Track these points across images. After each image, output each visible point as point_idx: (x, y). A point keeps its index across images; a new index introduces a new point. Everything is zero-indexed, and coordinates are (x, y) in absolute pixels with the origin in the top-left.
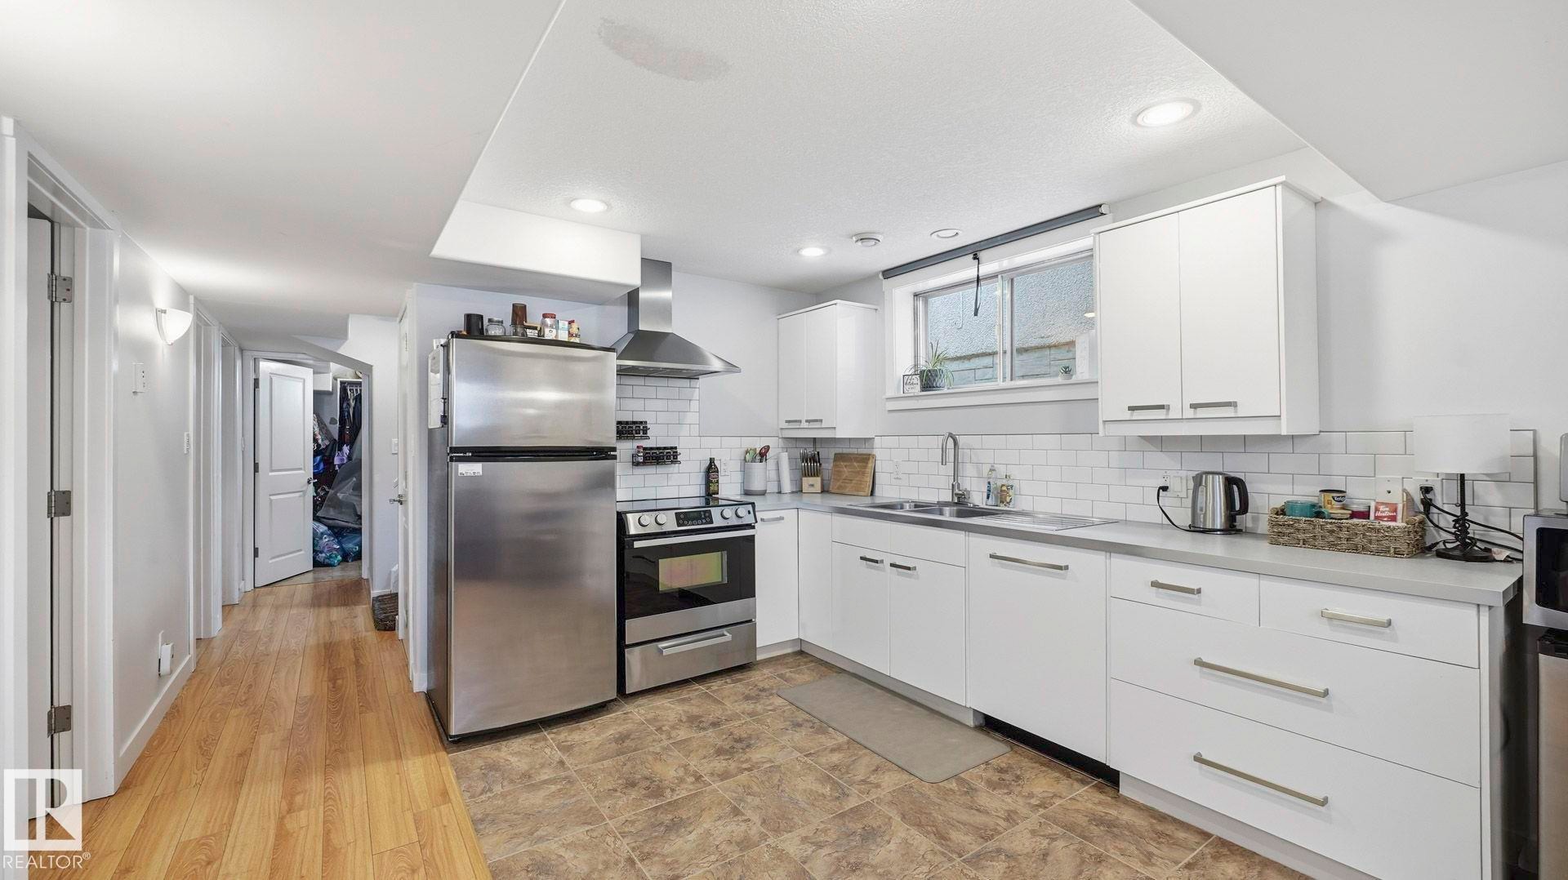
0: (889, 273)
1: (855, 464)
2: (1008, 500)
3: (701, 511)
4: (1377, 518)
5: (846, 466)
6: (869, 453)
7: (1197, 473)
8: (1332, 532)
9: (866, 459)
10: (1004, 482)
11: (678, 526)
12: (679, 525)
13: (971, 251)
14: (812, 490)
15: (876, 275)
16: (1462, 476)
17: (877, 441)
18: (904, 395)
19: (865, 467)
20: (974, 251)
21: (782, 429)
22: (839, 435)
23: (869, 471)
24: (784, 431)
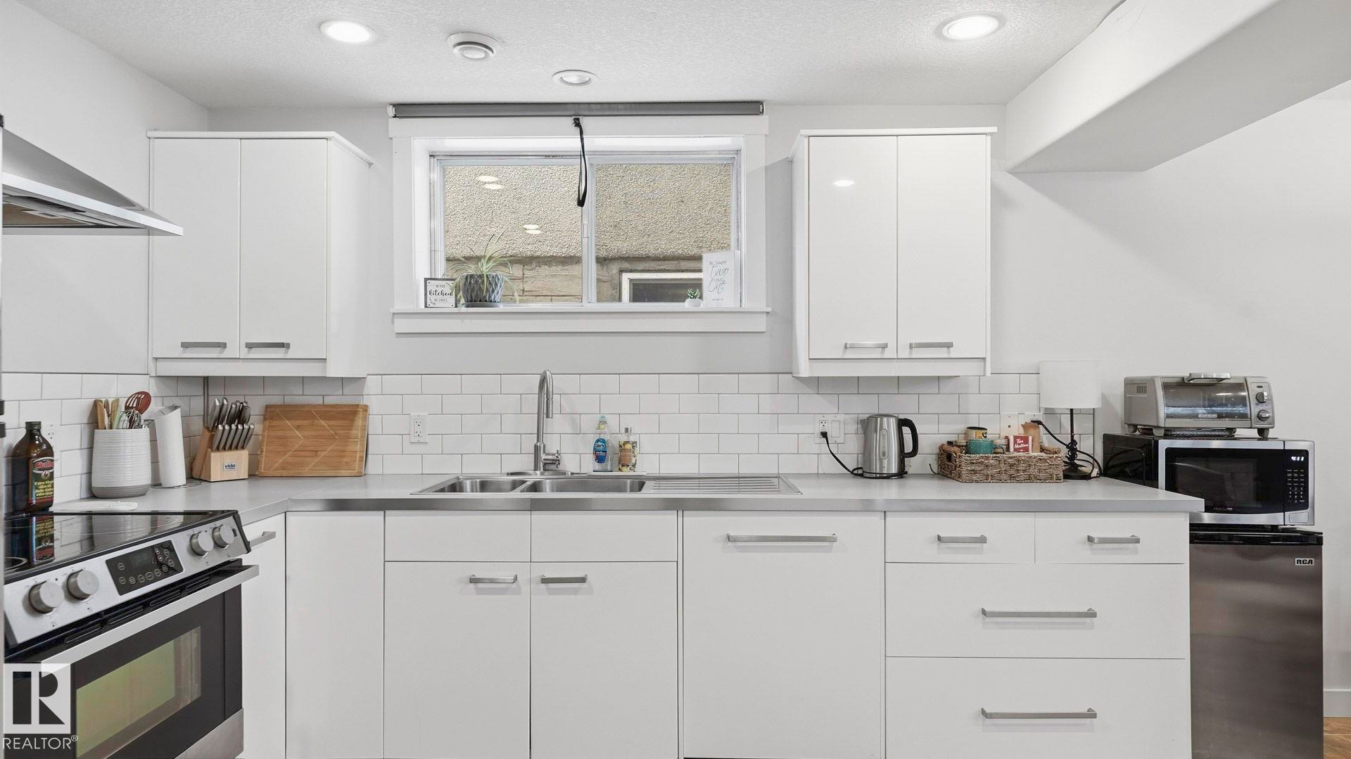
0: (405, 110)
1: (323, 422)
2: (633, 461)
3: (152, 547)
4: (1016, 450)
5: (298, 427)
6: (357, 403)
7: (868, 415)
8: (1011, 466)
9: (350, 415)
10: (623, 438)
11: (121, 593)
12: (122, 591)
13: (572, 113)
14: (233, 474)
15: (381, 106)
16: (1072, 410)
17: (372, 385)
18: (427, 310)
19: (350, 427)
20: (577, 113)
21: (156, 359)
22: (333, 371)
23: (356, 432)
24: (160, 364)
